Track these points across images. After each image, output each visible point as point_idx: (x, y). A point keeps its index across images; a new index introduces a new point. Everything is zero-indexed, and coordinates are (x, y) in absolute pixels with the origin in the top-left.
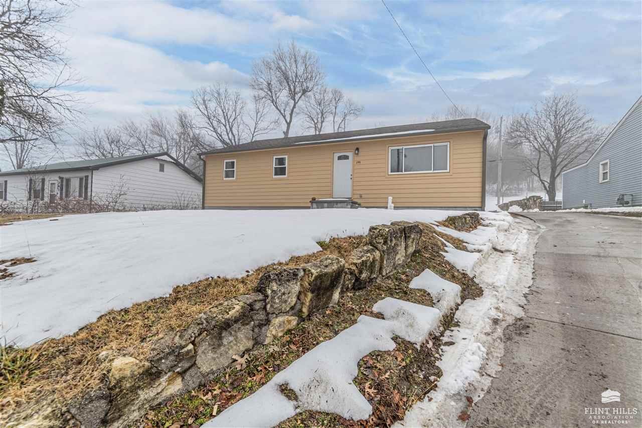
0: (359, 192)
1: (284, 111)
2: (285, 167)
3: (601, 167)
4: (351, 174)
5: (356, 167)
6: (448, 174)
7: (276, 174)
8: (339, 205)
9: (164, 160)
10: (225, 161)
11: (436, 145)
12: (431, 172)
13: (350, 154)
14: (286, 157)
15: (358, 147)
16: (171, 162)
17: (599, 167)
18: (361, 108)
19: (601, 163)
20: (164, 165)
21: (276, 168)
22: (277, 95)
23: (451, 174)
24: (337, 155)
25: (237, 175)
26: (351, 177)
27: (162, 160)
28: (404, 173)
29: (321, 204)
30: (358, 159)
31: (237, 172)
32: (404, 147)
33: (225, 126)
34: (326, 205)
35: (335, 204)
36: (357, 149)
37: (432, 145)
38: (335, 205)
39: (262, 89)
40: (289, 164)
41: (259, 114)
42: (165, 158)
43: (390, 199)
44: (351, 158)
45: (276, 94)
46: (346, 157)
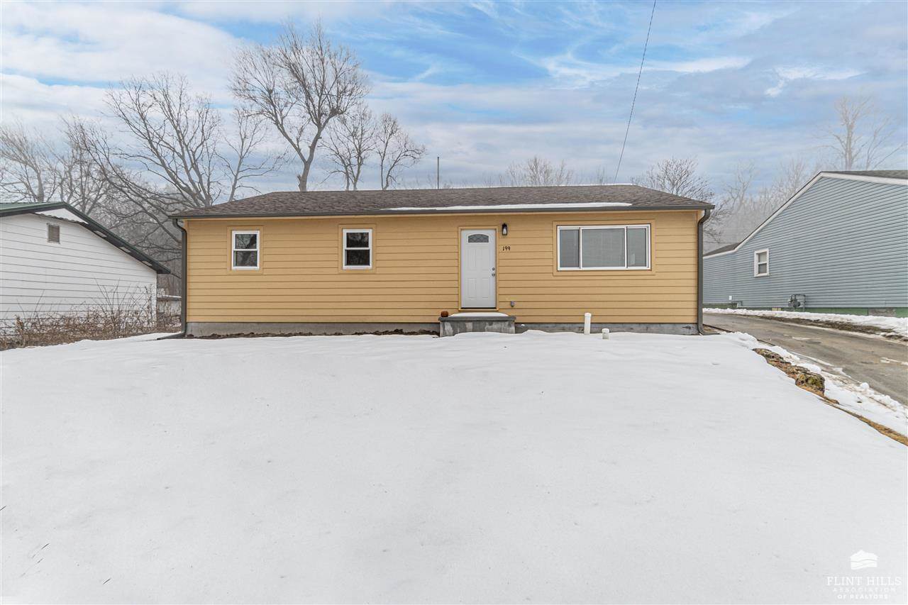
0: (507, 299)
1: (298, 142)
2: (369, 250)
3: (756, 257)
4: (494, 267)
5: (502, 255)
6: (649, 273)
7: (348, 263)
8: (495, 326)
9: (61, 219)
10: (234, 233)
11: (630, 227)
12: (625, 268)
13: (490, 233)
14: (370, 231)
15: (503, 223)
16: (78, 222)
17: (753, 257)
18: (420, 148)
19: (756, 252)
20: (58, 229)
21: (348, 252)
22: (284, 113)
23: (653, 272)
24: (466, 234)
25: (263, 262)
26: (494, 272)
27: (55, 218)
28: (582, 269)
29: (462, 323)
30: (505, 242)
31: (263, 255)
32: (582, 228)
33: (182, 157)
34: (470, 325)
35: (487, 323)
36: (504, 226)
37: (624, 227)
38: (488, 326)
39: (254, 99)
40: (375, 247)
41: (246, 141)
42: (63, 213)
43: (588, 316)
44: (492, 239)
45: (281, 111)
46: (484, 239)
